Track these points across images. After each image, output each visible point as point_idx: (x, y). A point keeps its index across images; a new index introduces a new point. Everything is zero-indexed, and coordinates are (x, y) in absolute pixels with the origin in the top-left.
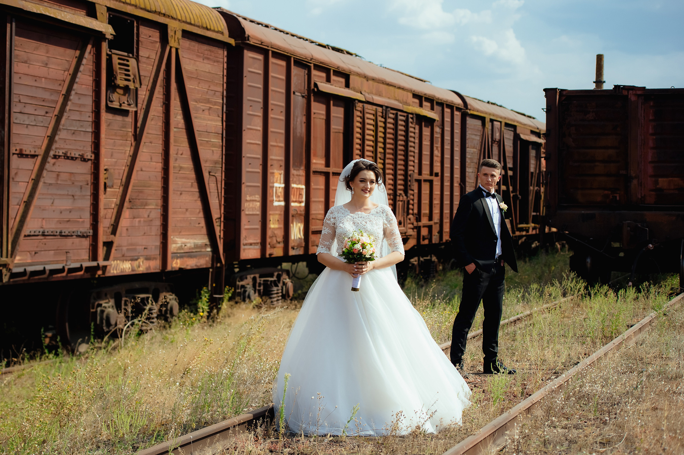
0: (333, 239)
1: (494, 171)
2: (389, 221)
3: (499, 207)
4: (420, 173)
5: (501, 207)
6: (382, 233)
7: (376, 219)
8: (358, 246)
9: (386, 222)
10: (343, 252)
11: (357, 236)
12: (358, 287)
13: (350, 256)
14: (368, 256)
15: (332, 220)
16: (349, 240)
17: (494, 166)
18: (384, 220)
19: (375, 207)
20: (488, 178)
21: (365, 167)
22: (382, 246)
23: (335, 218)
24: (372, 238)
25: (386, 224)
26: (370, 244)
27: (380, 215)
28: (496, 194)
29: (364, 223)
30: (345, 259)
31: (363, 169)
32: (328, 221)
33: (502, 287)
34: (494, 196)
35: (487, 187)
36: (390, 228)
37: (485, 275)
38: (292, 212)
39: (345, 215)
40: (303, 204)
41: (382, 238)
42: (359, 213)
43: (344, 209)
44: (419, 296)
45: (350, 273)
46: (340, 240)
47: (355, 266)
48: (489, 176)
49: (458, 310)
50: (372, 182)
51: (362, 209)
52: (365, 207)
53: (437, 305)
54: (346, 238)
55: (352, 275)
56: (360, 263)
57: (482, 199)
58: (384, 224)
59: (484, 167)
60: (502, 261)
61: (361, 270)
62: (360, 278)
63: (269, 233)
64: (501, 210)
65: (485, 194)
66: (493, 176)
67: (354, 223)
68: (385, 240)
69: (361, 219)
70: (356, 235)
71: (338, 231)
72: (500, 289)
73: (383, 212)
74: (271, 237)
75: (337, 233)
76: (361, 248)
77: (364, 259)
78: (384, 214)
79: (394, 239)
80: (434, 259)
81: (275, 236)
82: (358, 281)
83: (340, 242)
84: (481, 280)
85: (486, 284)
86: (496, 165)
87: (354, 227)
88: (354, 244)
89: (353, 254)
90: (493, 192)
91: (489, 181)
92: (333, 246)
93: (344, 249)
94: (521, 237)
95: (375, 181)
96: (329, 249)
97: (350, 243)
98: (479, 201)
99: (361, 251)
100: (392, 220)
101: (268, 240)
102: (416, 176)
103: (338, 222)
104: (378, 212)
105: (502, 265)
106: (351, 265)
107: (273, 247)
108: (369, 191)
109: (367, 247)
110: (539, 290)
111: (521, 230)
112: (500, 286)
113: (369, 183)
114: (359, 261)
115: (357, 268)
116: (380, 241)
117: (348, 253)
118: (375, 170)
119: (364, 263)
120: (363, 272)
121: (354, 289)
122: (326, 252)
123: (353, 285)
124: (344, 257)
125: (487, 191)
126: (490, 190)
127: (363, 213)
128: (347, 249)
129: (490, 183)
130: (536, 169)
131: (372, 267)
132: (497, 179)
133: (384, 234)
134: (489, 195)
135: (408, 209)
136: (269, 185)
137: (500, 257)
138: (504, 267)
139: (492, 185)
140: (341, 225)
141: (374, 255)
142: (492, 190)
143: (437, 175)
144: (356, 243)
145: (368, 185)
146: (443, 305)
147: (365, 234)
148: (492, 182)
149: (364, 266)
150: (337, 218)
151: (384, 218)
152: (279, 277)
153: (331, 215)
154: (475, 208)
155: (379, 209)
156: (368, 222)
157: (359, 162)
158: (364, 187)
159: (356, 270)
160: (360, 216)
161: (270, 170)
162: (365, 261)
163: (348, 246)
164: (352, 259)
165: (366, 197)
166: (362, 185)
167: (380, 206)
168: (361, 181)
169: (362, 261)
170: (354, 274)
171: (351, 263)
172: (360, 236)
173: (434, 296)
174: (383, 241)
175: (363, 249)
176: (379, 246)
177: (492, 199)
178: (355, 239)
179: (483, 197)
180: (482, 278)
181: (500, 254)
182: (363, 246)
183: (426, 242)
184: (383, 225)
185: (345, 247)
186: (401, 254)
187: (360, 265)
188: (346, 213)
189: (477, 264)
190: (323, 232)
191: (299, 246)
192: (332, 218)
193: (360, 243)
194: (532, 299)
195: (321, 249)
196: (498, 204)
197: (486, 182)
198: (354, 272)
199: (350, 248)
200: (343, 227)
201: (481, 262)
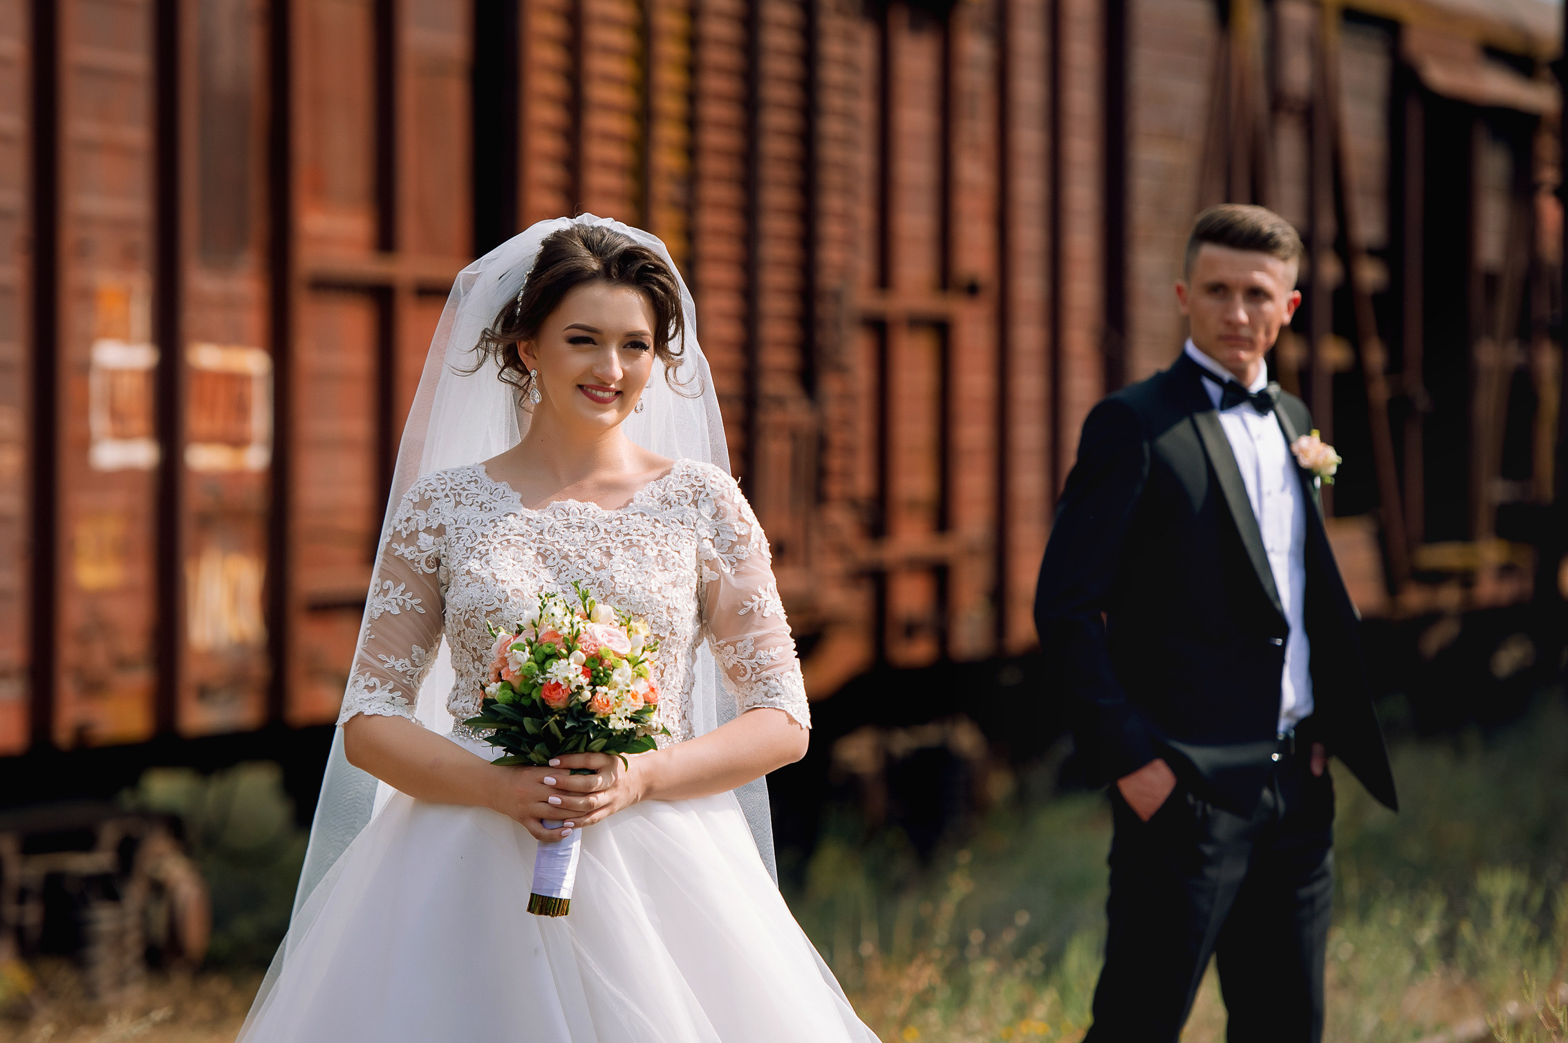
0: (429, 643)
1: (1262, 268)
2: (731, 547)
3: (1293, 459)
4: (884, 278)
5: (1305, 462)
6: (693, 607)
7: (659, 533)
8: (568, 671)
9: (715, 553)
10: (488, 704)
11: (561, 619)
12: (564, 894)
13: (527, 722)
14: (618, 724)
15: (426, 540)
16: (521, 640)
17: (1261, 243)
18: (701, 539)
19: (657, 473)
20: (1230, 308)
21: (595, 265)
22: (690, 682)
23: (440, 531)
24: (643, 630)
25: (712, 564)
26: (635, 663)
27: (683, 512)
28: (1274, 389)
29: (595, 555)
30: (494, 741)
31: (591, 277)
32: (402, 549)
33: (1317, 887)
34: (1262, 404)
35: (1226, 353)
36: (733, 581)
37: (1225, 825)
38: (193, 499)
39: (492, 515)
40: (256, 458)
41: (690, 640)
42: (572, 504)
43: (488, 482)
44: (885, 945)
45: (522, 819)
46: (470, 645)
47: (550, 780)
48: (1239, 298)
49: (1087, 1020)
50: (633, 344)
51: (589, 483)
52: (605, 475)
53: (979, 990)
54: (503, 633)
55: (536, 826)
56: (577, 760)
57: (1201, 420)
58: (703, 561)
59: (1210, 251)
60: (1318, 749)
61: (581, 801)
62: (576, 846)
63: (72, 614)
64: (1303, 475)
65: (1214, 390)
66: (1256, 294)
67: (543, 555)
68: (704, 649)
69: (579, 536)
70: (559, 611)
71: (457, 599)
72: (1311, 900)
73: (699, 494)
74: (84, 638)
75: (450, 611)
76: (584, 680)
77: (600, 743)
78: (706, 511)
79: (757, 641)
80: (966, 739)
81: (101, 627)
82: (566, 858)
83: (467, 657)
84: (1209, 850)
85: (1230, 872)
86: (1271, 235)
87: (546, 575)
88: (545, 659)
89: (540, 710)
90: (1258, 381)
91: (1234, 325)
92: (426, 681)
93: (493, 689)
94: (1432, 617)
95: (649, 340)
96: (410, 696)
97: (527, 655)
98: (1182, 429)
99: (587, 694)
100: (744, 539)
101: (68, 653)
102: (862, 298)
103: (457, 552)
104: (673, 496)
105: (1317, 769)
106: (529, 775)
107: (94, 687)
108: (618, 393)
109: (616, 677)
110: (1525, 903)
111: (1435, 578)
112: (1310, 881)
113: (614, 354)
114: (575, 750)
115: (561, 790)
116: (680, 652)
117: (515, 705)
118: (650, 279)
119: (597, 761)
120: (591, 810)
121: (545, 905)
122: (389, 711)
123: (538, 880)
124: (489, 733)
125: (1227, 376)
126: (1241, 372)
127: (592, 506)
128: (508, 685)
129: (1245, 332)
130: (1509, 249)
131: (637, 790)
132: (1280, 310)
133: (703, 615)
134: (1236, 395)
135: (821, 473)
136: (70, 352)
137: (1302, 725)
138: (1326, 779)
139: (1251, 345)
140: (474, 565)
141: (655, 720)
142: (1252, 369)
143: (972, 289)
144: (556, 656)
145: (609, 362)
146: (1012, 989)
147: (603, 610)
148: (1253, 324)
149: (600, 780)
150: (451, 532)
151: (704, 532)
152: (128, 850)
153: (422, 515)
154: (1163, 467)
155: (674, 484)
156: (618, 552)
157: (569, 233)
158: (589, 372)
159: (555, 800)
160: (574, 520)
161: (73, 275)
162: (603, 750)
163: (512, 667)
164: (533, 740)
165: (604, 428)
166: (578, 361)
167: (678, 468)
168: (574, 341)
169: (588, 750)
170: (541, 821)
171: (529, 764)
172: (577, 618)
173: (960, 942)
174: (692, 655)
175: (593, 684)
176: (676, 678)
177: (1252, 418)
178: (554, 634)
179: (1206, 405)
180: (1210, 840)
181: (1305, 710)
182: (597, 670)
183: (919, 651)
184: (699, 568)
185: (499, 677)
186: (792, 720)
187: (575, 771)
188: (502, 506)
189: (1179, 766)
190: (374, 606)
191: (236, 682)
192: (428, 530)
193: (578, 653)
194: (1492, 952)
195: (366, 695)
196: (1288, 442)
197: (1222, 329)
198: (542, 809)
199: (527, 677)
200: (484, 574)
201: (1203, 756)
